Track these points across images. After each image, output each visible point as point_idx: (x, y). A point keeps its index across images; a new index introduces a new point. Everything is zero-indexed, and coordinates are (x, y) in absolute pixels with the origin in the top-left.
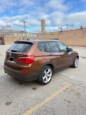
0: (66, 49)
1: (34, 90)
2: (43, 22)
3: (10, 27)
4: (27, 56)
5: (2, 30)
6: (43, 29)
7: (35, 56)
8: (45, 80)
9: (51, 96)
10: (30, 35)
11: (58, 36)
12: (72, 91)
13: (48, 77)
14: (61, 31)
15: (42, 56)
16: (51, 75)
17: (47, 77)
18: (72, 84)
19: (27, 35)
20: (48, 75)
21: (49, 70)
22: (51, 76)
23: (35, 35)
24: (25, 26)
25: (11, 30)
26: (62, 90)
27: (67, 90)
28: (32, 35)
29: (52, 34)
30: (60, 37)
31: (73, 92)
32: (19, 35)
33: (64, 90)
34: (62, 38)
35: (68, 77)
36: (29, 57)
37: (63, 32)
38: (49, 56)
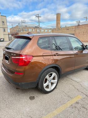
0: (81, 47)
1: (31, 99)
2: (58, 15)
3: (25, 23)
4: (20, 55)
5: (17, 26)
6: (58, 23)
7: (33, 56)
8: (47, 87)
9: (51, 113)
10: (44, 30)
11: (75, 31)
12: (83, 107)
13: (52, 84)
14: (79, 25)
15: (43, 56)
16: (56, 80)
17: (50, 84)
18: (85, 96)
19: (42, 30)
20: (52, 80)
21: (53, 75)
22: (56, 82)
23: (50, 31)
24: (39, 21)
25: (26, 26)
26: (69, 104)
27: (76, 105)
28: (47, 30)
29: (67, 29)
30: (77, 31)
31: (85, 110)
32: (34, 31)
33: (72, 105)
34: (79, 33)
35: (81, 83)
36: (24, 57)
37: (81, 26)
38: (55, 55)
